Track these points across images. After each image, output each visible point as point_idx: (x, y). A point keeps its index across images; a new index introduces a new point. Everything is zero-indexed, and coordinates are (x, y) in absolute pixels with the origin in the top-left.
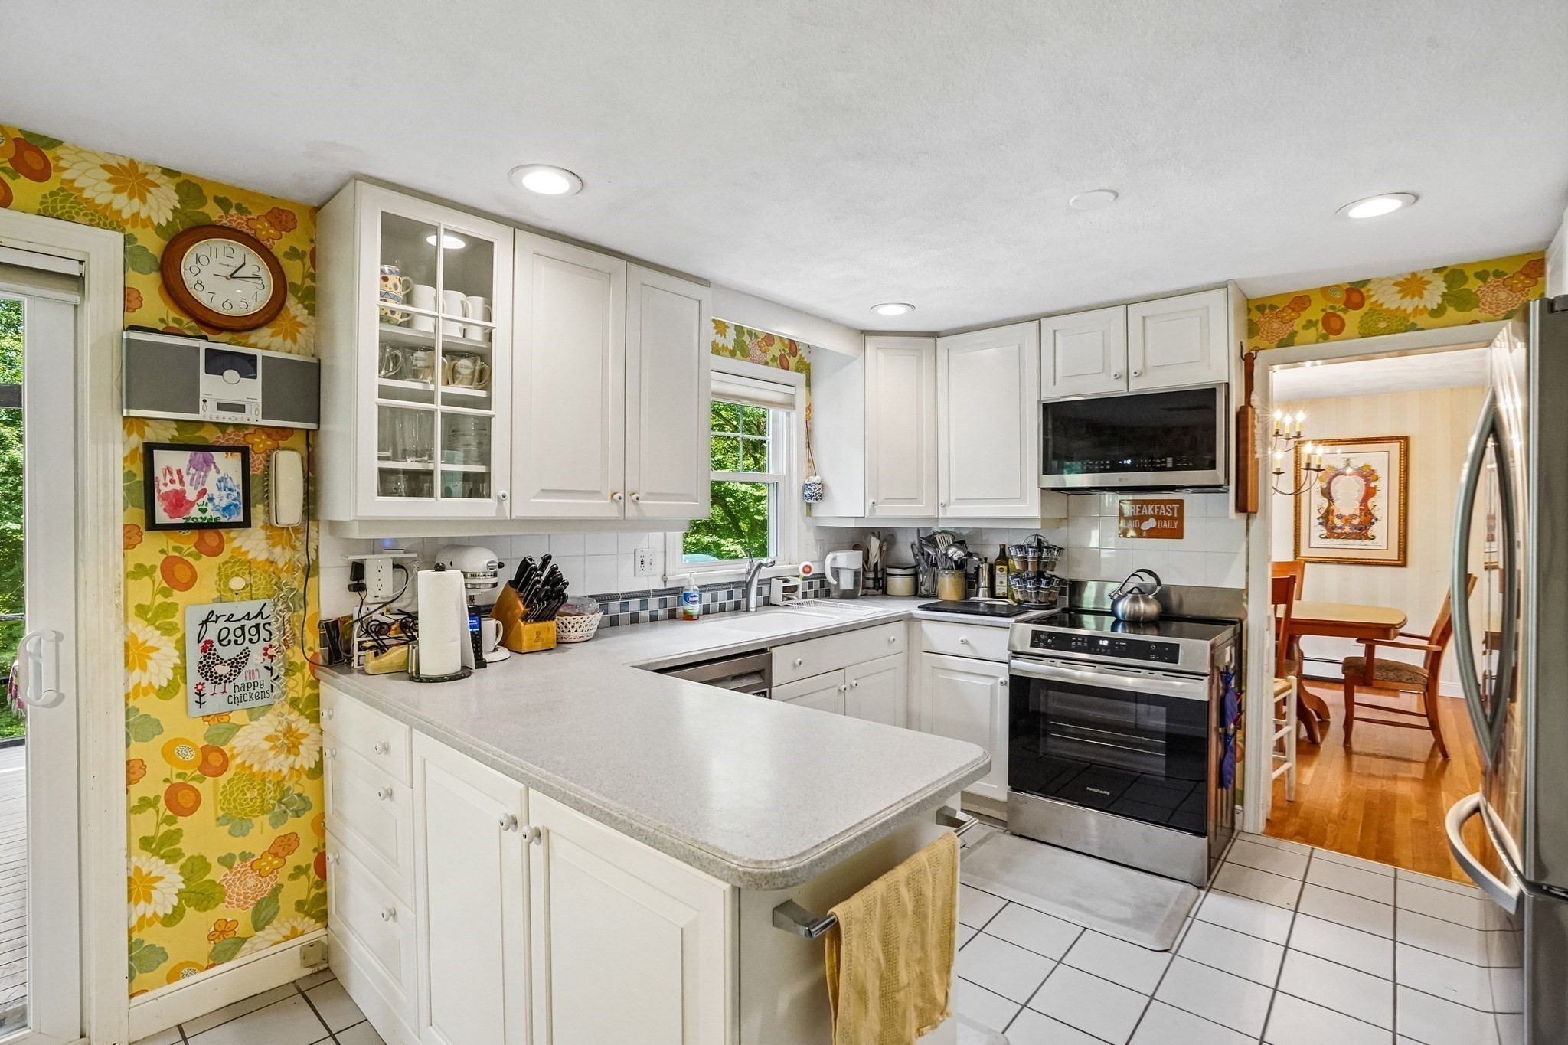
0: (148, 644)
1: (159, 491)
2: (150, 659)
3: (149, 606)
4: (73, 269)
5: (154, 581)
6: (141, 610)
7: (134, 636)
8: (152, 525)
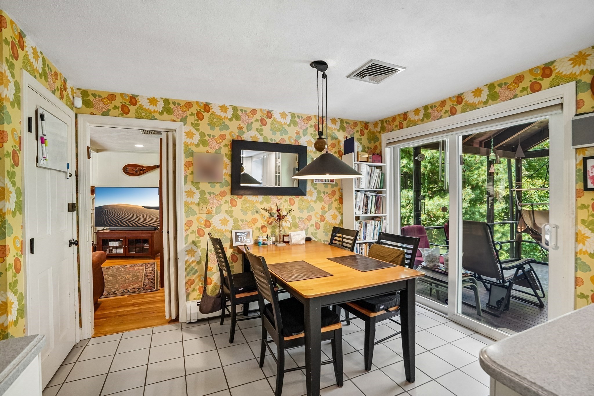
0: (586, 235)
1: (589, 175)
2: (586, 241)
3: (586, 220)
4: (559, 102)
5: (589, 211)
6: (583, 222)
7: (580, 231)
8: (586, 189)
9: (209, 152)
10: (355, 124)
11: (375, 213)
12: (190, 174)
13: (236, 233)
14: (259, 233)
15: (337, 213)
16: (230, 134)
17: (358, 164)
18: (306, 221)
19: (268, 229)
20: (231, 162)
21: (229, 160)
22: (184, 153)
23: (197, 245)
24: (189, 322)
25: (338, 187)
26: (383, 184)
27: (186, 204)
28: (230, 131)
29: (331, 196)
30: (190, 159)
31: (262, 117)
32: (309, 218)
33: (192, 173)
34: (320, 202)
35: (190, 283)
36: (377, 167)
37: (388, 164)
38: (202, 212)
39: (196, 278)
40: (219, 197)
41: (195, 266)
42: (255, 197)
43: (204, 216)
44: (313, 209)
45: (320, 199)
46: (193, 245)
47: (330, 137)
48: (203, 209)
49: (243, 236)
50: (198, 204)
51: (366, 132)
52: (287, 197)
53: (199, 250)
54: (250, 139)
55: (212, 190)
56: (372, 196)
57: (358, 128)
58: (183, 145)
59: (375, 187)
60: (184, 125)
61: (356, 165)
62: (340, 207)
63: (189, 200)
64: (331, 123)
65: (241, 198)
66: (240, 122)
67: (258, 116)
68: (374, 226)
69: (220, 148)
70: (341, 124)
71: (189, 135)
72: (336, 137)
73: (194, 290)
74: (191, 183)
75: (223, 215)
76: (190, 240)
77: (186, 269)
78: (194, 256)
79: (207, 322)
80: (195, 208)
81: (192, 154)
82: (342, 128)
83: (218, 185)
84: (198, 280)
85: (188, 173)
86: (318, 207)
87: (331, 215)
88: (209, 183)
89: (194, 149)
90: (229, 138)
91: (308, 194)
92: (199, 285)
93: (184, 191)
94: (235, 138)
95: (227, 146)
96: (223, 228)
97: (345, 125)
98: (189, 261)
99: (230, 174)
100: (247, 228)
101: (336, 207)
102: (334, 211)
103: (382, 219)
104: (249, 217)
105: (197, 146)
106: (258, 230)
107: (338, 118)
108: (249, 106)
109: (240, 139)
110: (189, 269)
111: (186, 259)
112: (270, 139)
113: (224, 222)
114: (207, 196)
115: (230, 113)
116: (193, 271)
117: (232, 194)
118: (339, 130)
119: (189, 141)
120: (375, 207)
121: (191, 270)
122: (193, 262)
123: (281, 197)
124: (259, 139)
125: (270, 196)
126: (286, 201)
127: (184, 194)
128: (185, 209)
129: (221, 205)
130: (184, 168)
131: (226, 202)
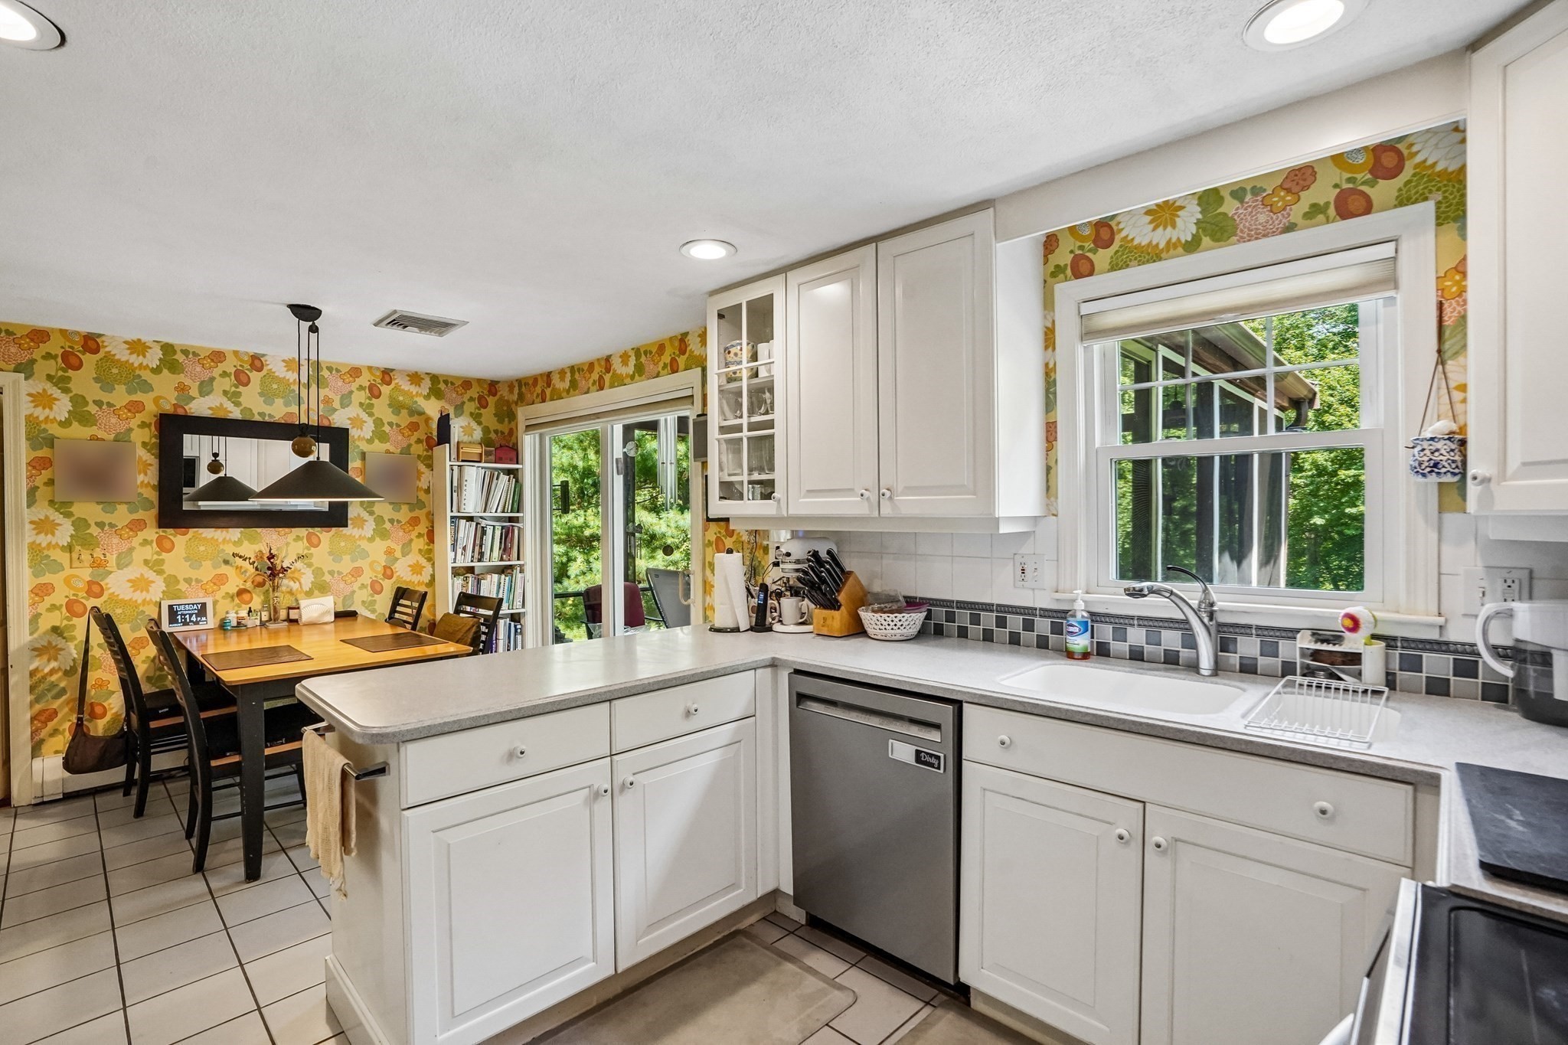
9: (98, 439)
10: (467, 384)
11: (502, 559)
12: (46, 484)
13: (171, 607)
14: (232, 604)
15: (423, 561)
16: (156, 400)
17: (458, 466)
18: (349, 579)
19: (254, 595)
20: (158, 460)
21: (153, 455)
22: (27, 439)
23: (65, 635)
24: (39, 801)
25: (424, 511)
26: (518, 506)
27: (33, 549)
28: (155, 395)
29: (408, 527)
30: (44, 452)
31: (239, 368)
32: (357, 572)
33: (51, 482)
34: (383, 540)
35: (42, 718)
36: (509, 472)
37: (528, 466)
38: (81, 565)
39: (61, 706)
40: (126, 533)
41: (60, 679)
42: (222, 532)
43: (86, 574)
44: (364, 554)
45: (383, 534)
46: (54, 636)
47: (406, 411)
48: (83, 557)
49: (190, 612)
50: (69, 548)
51: (491, 400)
52: (303, 532)
53: (71, 646)
54: (207, 413)
55: (107, 518)
56: (494, 526)
57: (474, 392)
58: (23, 423)
59: (499, 510)
60: (26, 379)
61: (456, 468)
62: (431, 549)
63: (43, 540)
64: (410, 383)
65: (184, 534)
66: (181, 378)
67: (229, 366)
68: (496, 584)
69: (130, 430)
70: (432, 384)
71: (41, 400)
72: (422, 410)
73: (55, 732)
74: (47, 503)
75: (135, 571)
76: (45, 624)
77: (32, 689)
78: (56, 659)
79: (92, 797)
80: (63, 558)
81: (50, 442)
82: (435, 392)
83: (122, 509)
84: (66, 710)
85: (39, 481)
86: (377, 550)
87: (409, 566)
88: (98, 503)
89: (55, 430)
90: (151, 408)
91: (352, 524)
92: (69, 720)
93: (27, 521)
94: (168, 408)
95: (149, 426)
96: (139, 597)
97: (442, 386)
98: (43, 670)
99: (156, 483)
100: (201, 595)
101: (420, 550)
102: (415, 557)
103: (515, 571)
104: (206, 572)
105: (66, 424)
106: (230, 599)
107: (427, 374)
108: (205, 343)
109: (180, 412)
110: (40, 689)
111: (32, 667)
112: (259, 414)
113: (140, 584)
114: (94, 530)
115: (154, 357)
116: (54, 692)
117: (161, 526)
118: (427, 397)
119: (41, 413)
120: (500, 548)
121: (49, 690)
122: (52, 672)
123: (287, 530)
124: (231, 412)
125: (259, 530)
126: (298, 538)
127: (28, 527)
128: (31, 561)
129: (131, 549)
130: (27, 471)
131: (145, 542)
